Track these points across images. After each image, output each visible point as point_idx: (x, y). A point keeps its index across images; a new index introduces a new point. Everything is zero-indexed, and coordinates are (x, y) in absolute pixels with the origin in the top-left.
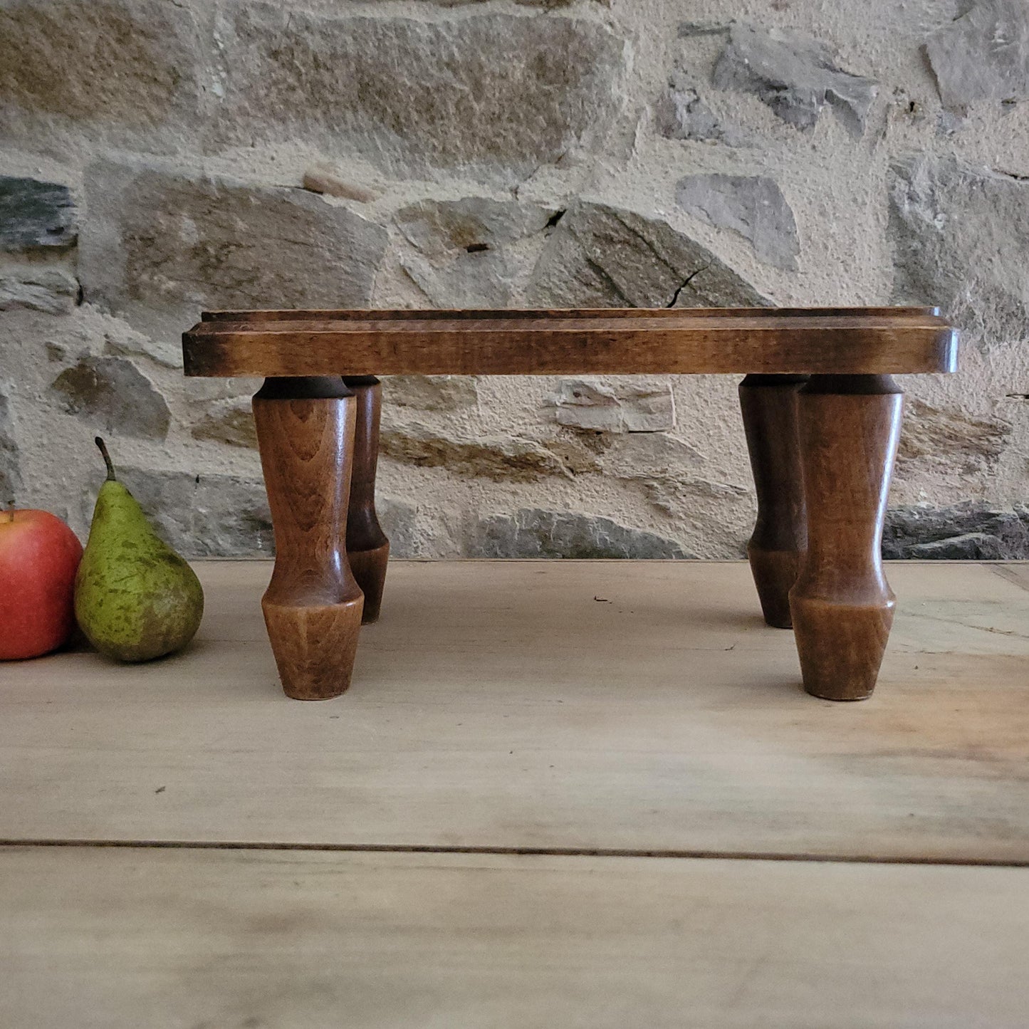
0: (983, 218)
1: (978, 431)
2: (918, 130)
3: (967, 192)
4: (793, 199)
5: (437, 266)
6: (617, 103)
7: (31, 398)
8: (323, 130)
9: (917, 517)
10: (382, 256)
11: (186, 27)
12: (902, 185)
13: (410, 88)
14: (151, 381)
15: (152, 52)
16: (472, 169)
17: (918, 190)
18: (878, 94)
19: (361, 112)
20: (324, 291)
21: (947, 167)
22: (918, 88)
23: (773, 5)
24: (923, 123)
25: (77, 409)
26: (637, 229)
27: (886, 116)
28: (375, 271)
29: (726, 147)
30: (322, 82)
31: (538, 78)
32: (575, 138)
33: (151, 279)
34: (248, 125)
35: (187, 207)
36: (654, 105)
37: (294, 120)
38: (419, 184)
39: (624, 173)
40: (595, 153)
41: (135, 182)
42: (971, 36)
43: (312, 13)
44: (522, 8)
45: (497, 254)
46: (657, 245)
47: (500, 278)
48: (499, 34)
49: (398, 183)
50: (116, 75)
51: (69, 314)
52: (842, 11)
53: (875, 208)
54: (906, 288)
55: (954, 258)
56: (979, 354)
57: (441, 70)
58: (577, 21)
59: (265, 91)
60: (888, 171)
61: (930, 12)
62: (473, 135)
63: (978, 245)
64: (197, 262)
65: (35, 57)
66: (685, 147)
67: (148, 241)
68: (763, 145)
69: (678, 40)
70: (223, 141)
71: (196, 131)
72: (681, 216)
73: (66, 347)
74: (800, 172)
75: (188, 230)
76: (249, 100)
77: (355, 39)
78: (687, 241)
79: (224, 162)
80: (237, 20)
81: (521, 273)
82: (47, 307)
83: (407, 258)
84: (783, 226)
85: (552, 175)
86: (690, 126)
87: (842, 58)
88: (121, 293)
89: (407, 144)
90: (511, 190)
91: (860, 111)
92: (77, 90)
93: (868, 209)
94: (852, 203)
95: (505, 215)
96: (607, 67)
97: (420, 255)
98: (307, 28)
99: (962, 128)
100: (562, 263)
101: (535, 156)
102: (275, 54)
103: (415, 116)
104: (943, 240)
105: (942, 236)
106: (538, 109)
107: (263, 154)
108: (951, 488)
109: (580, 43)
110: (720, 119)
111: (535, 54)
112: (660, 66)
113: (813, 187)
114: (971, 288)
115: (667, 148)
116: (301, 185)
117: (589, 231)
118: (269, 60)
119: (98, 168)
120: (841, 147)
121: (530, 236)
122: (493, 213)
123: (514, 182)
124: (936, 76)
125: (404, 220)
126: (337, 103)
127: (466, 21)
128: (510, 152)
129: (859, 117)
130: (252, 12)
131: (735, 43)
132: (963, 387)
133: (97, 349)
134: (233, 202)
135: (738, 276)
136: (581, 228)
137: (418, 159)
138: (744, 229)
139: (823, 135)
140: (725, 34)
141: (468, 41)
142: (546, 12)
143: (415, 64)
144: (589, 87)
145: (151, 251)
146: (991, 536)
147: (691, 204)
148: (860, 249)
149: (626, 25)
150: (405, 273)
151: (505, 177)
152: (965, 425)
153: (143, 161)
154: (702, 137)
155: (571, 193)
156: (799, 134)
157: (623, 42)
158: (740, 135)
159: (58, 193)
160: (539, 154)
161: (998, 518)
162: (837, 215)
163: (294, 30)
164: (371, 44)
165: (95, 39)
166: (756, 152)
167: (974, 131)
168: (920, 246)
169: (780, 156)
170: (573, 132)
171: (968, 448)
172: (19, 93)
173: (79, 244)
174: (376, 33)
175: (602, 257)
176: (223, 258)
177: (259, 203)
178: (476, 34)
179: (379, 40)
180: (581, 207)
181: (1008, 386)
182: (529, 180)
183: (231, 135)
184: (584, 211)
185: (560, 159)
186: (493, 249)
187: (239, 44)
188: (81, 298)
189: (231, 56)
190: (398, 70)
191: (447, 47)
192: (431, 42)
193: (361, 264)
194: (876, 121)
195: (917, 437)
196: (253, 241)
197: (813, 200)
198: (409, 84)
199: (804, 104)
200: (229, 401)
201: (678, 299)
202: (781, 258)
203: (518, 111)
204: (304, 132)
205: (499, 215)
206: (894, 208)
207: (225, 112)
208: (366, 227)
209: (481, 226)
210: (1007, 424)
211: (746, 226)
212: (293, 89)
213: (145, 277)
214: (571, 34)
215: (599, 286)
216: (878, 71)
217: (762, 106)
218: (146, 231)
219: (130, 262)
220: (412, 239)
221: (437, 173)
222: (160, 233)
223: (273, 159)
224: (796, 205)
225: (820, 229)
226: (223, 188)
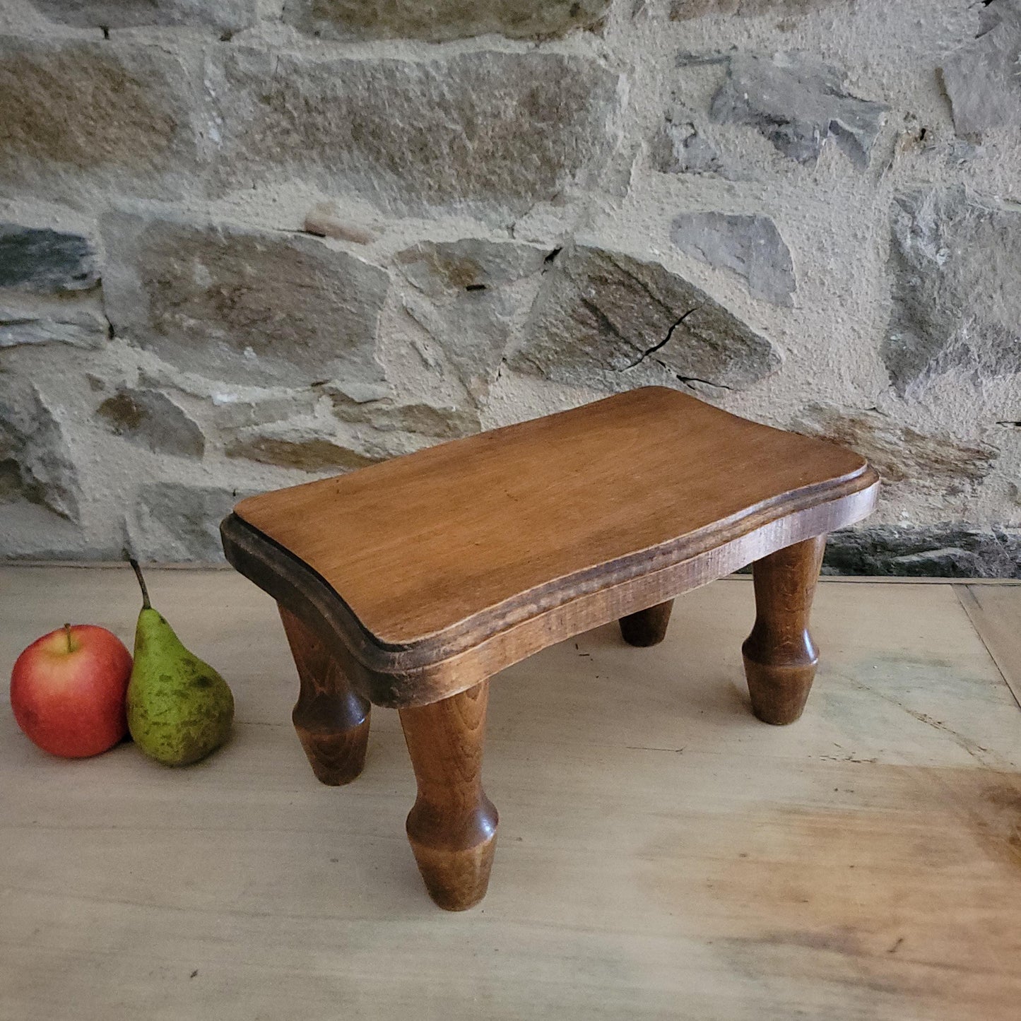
0: (989, 251)
1: (965, 456)
2: (928, 160)
3: (974, 225)
4: (791, 235)
5: (438, 304)
6: (611, 141)
7: (80, 422)
8: (319, 168)
9: (897, 536)
10: (385, 297)
11: (177, 75)
12: (905, 220)
13: (403, 129)
14: (183, 409)
15: (147, 102)
16: (468, 206)
17: (922, 224)
18: (886, 122)
19: (356, 152)
20: (332, 329)
21: (954, 199)
22: (930, 115)
23: (778, 26)
24: (932, 153)
25: (122, 431)
26: (631, 271)
27: (894, 145)
28: (379, 311)
29: (724, 180)
30: (314, 125)
31: (531, 114)
32: (570, 176)
33: (173, 317)
34: (247, 169)
35: (198, 253)
36: (650, 141)
37: (291, 162)
38: (418, 222)
39: (618, 211)
40: (590, 189)
41: (147, 230)
42: (993, 59)
43: (299, 55)
44: (512, 43)
45: (494, 294)
46: (651, 286)
47: (499, 316)
48: (489, 72)
49: (397, 221)
50: (116, 123)
51: (103, 349)
52: (854, 29)
53: (875, 242)
54: (902, 321)
55: (954, 295)
56: (972, 386)
57: (432, 109)
58: (570, 57)
59: (261, 136)
60: (892, 204)
61: (950, 28)
62: (468, 173)
63: (980, 281)
64: (213, 303)
65: (38, 110)
66: (683, 182)
67: (166, 285)
68: (763, 178)
69: (675, 71)
70: (225, 185)
71: (199, 176)
72: (675, 255)
73: (104, 378)
74: (800, 208)
75: (201, 275)
76: (247, 146)
77: (344, 81)
78: (682, 282)
79: (227, 207)
80: (226, 67)
81: (519, 311)
82: (82, 344)
83: (409, 299)
84: (780, 264)
85: (547, 212)
86: (688, 159)
87: (851, 81)
88: (147, 329)
89: (402, 183)
90: (508, 228)
91: (866, 143)
92: (81, 141)
93: (868, 245)
94: (851, 239)
95: (501, 257)
96: (602, 103)
97: (422, 295)
98: (296, 71)
99: (975, 157)
100: (557, 303)
101: (530, 194)
102: (267, 99)
103: (409, 156)
104: (943, 277)
105: (943, 273)
106: (532, 147)
107: (265, 196)
108: (933, 509)
109: (572, 79)
110: (718, 153)
111: (526, 91)
112: (657, 99)
113: (812, 223)
114: (968, 325)
115: (663, 183)
116: (303, 228)
117: (584, 273)
118: (262, 106)
119: (110, 216)
120: (844, 180)
121: (526, 276)
122: (491, 255)
123: (510, 220)
124: (951, 102)
125: (403, 262)
126: (332, 144)
127: (454, 59)
128: (505, 190)
129: (865, 150)
130: (240, 57)
131: (734, 77)
132: (953, 416)
133: (132, 383)
134: (239, 248)
135: (732, 315)
136: (576, 271)
137: (415, 198)
138: (741, 268)
139: (825, 168)
140: (726, 63)
141: (458, 80)
142: (537, 46)
143: (406, 106)
144: (582, 125)
145: (169, 293)
146: (968, 552)
147: (687, 242)
148: (857, 283)
149: (620, 56)
150: (408, 313)
151: (500, 214)
152: (951, 450)
153: (151, 208)
154: (700, 171)
155: (566, 232)
156: (801, 167)
157: (618, 77)
158: (740, 169)
159: (77, 243)
160: (534, 192)
161: (977, 538)
162: (836, 250)
163: (284, 74)
164: (360, 87)
165: (91, 89)
166: (755, 185)
167: (987, 159)
168: (919, 281)
169: (779, 190)
170: (567, 171)
171: (954, 471)
172: (27, 143)
173: (104, 285)
174: (364, 75)
175: (597, 296)
176: (236, 299)
177: (265, 250)
178: (466, 72)
179: (369, 83)
180: (576, 250)
181: (999, 416)
182: (525, 217)
183: (233, 179)
184: (578, 254)
185: (555, 196)
186: (491, 290)
187: (230, 90)
188: (112, 333)
189: (224, 103)
190: (388, 111)
191: (437, 88)
192: (421, 82)
193: (366, 306)
194: (883, 151)
195: (904, 463)
196: (262, 285)
197: (812, 237)
198: (401, 125)
199: (806, 140)
200: (255, 428)
201: (672, 336)
202: (776, 295)
203: (511, 149)
204: (302, 172)
205: (496, 256)
206: (896, 243)
207: (224, 160)
208: (367, 270)
209: (478, 267)
210: (994, 449)
211: (741, 264)
212: (287, 132)
213: (167, 316)
214: (565, 71)
215: (595, 324)
216: (889, 96)
217: (763, 139)
218: (162, 275)
219: (153, 304)
220: (412, 280)
221: (434, 210)
222: (176, 277)
223: (274, 200)
224: (793, 242)
225: (817, 264)
226: (229, 237)
